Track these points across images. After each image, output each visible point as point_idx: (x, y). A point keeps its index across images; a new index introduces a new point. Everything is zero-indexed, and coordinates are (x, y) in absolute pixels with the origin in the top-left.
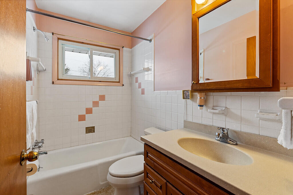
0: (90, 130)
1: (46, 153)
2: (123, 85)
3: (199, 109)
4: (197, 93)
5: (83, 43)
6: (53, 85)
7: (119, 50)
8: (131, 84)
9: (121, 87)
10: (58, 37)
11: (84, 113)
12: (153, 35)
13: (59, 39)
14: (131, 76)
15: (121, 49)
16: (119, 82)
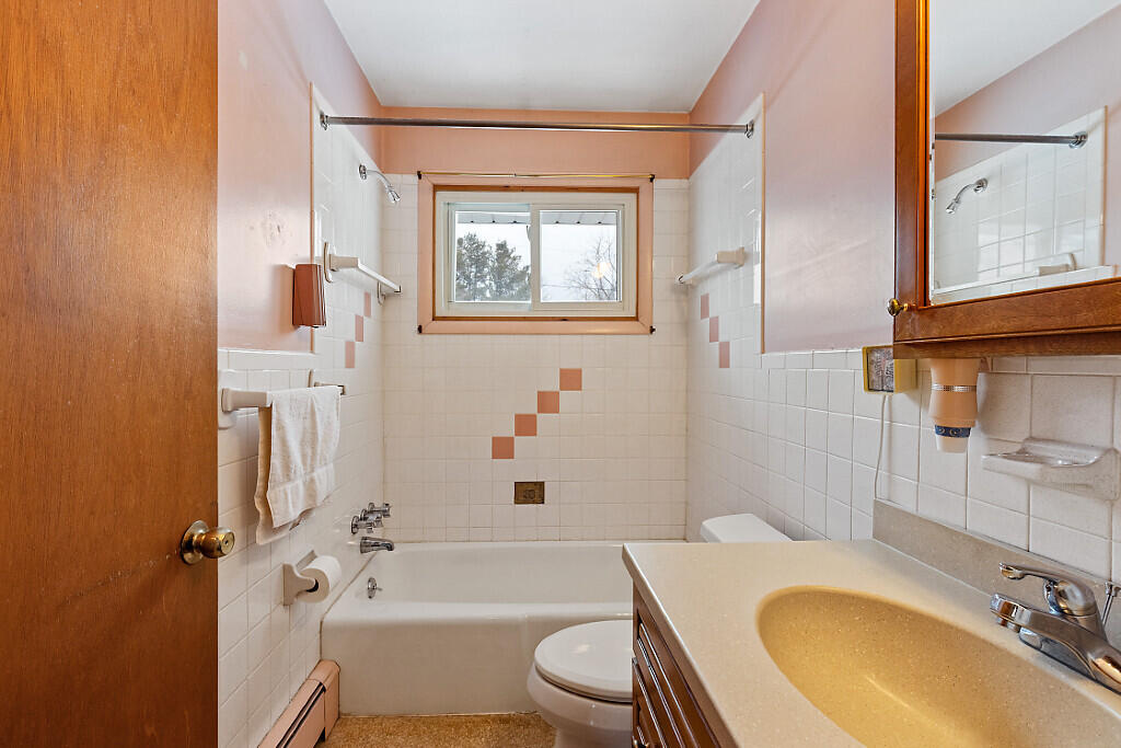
0: (530, 493)
1: (390, 548)
2: (652, 330)
3: (938, 448)
4: (929, 360)
5: (506, 188)
6: (420, 336)
7: (635, 190)
8: (687, 326)
9: (645, 338)
10: (435, 182)
11: (508, 430)
12: (760, 100)
13: (437, 188)
14: (685, 290)
15: (644, 185)
16: (636, 319)
